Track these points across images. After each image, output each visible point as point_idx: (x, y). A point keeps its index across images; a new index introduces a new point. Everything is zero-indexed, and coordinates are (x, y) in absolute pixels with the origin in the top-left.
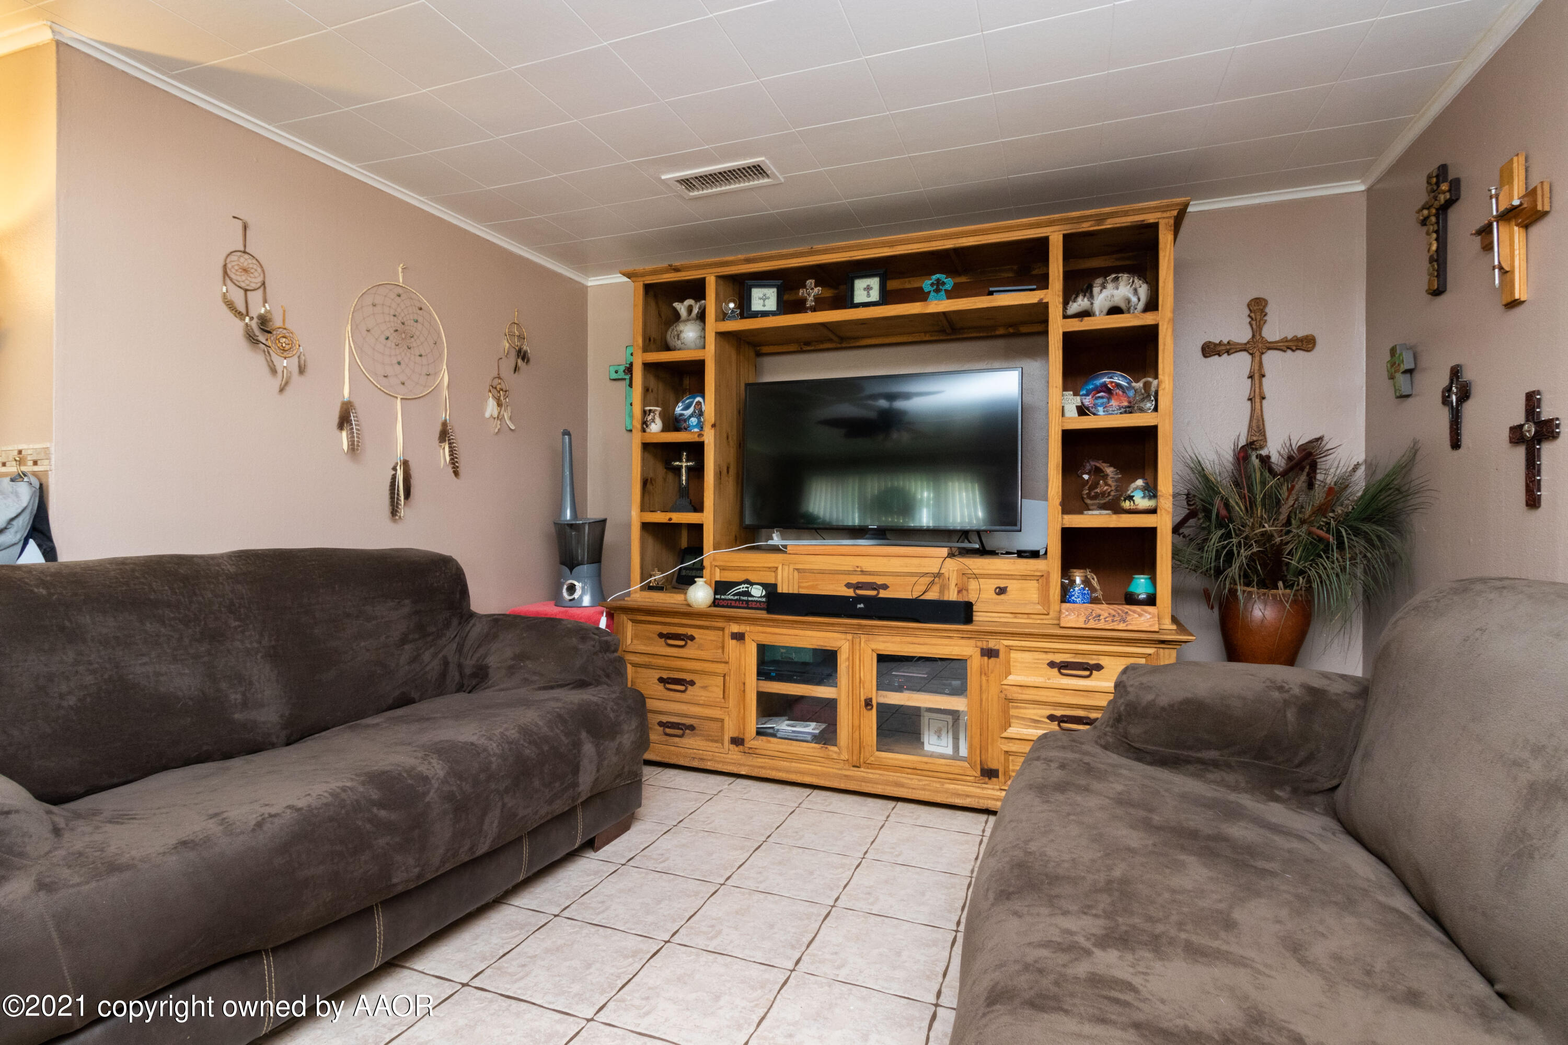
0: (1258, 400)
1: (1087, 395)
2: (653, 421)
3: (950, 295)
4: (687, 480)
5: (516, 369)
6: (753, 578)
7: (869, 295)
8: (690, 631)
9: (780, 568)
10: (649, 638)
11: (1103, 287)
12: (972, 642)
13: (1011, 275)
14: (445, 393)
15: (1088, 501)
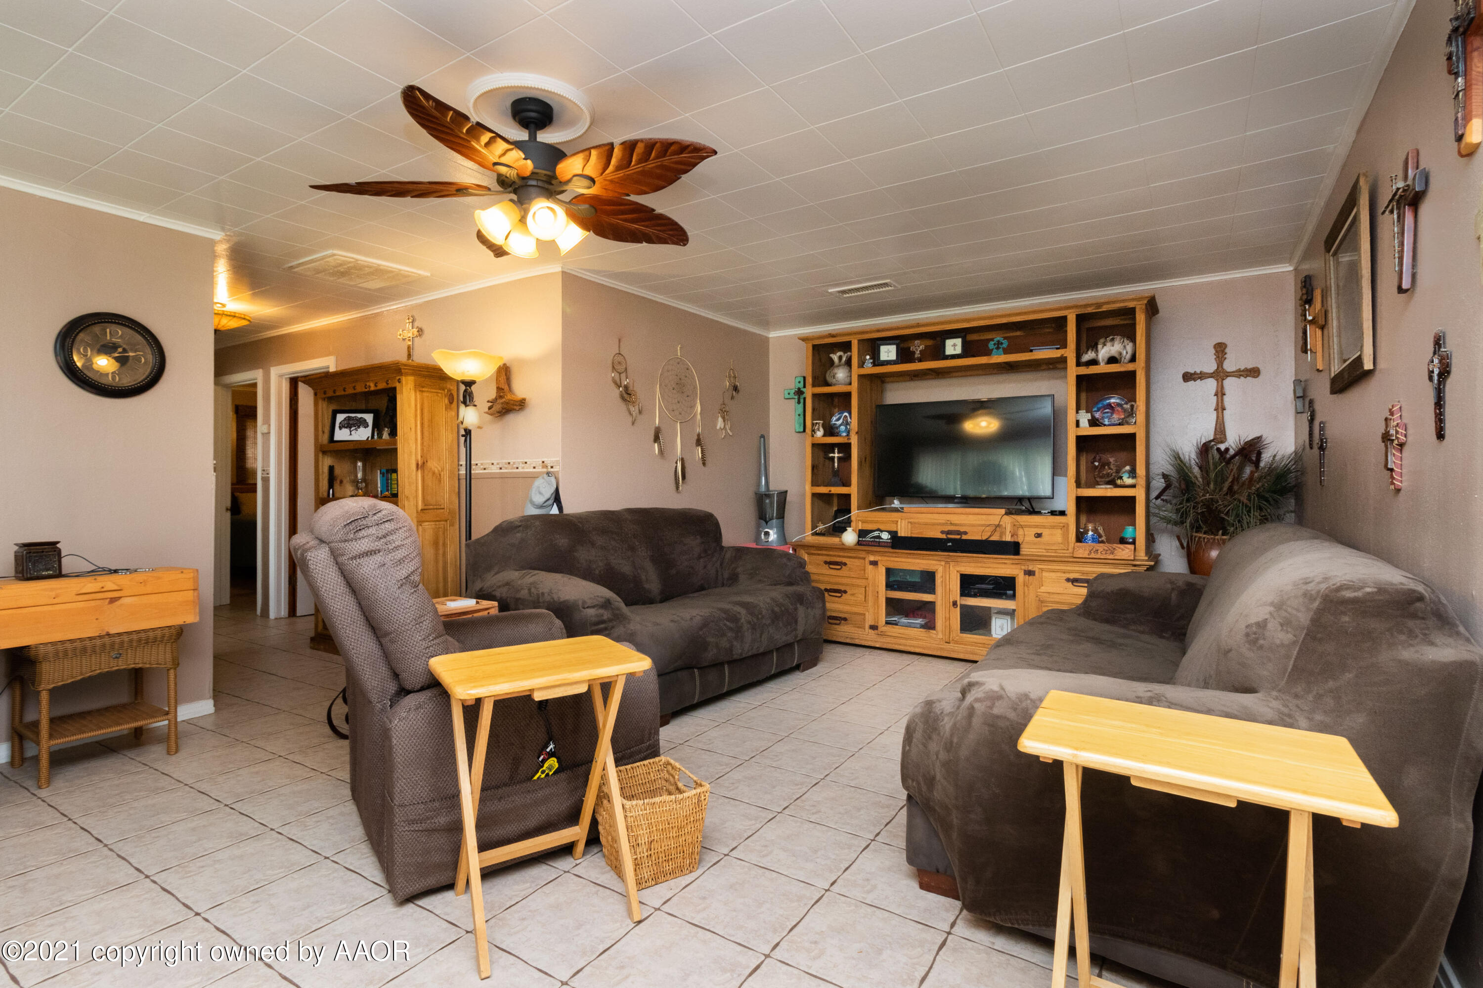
0: (1220, 410)
1: (1098, 411)
2: (819, 430)
3: (1006, 351)
4: (838, 465)
5: (732, 398)
6: (882, 528)
7: (955, 349)
8: (844, 560)
9: (899, 523)
10: (818, 565)
11: (1104, 345)
12: (1019, 566)
13: (1050, 330)
14: (699, 417)
15: (1098, 479)
